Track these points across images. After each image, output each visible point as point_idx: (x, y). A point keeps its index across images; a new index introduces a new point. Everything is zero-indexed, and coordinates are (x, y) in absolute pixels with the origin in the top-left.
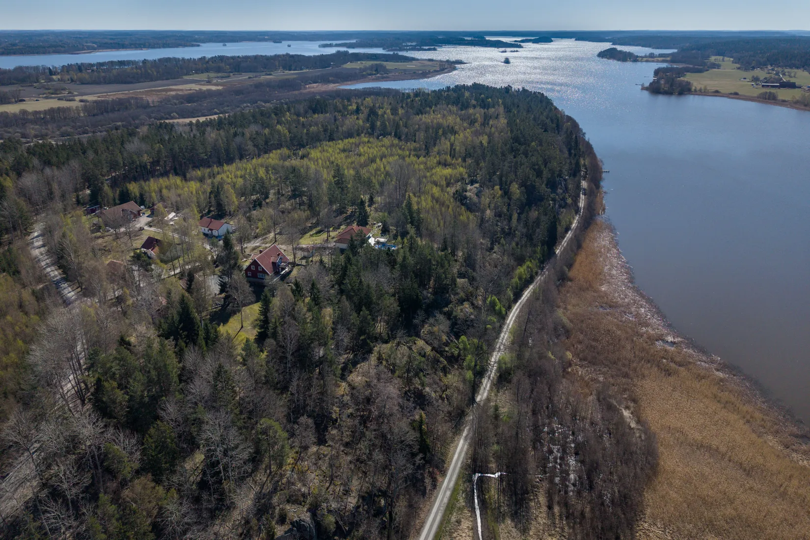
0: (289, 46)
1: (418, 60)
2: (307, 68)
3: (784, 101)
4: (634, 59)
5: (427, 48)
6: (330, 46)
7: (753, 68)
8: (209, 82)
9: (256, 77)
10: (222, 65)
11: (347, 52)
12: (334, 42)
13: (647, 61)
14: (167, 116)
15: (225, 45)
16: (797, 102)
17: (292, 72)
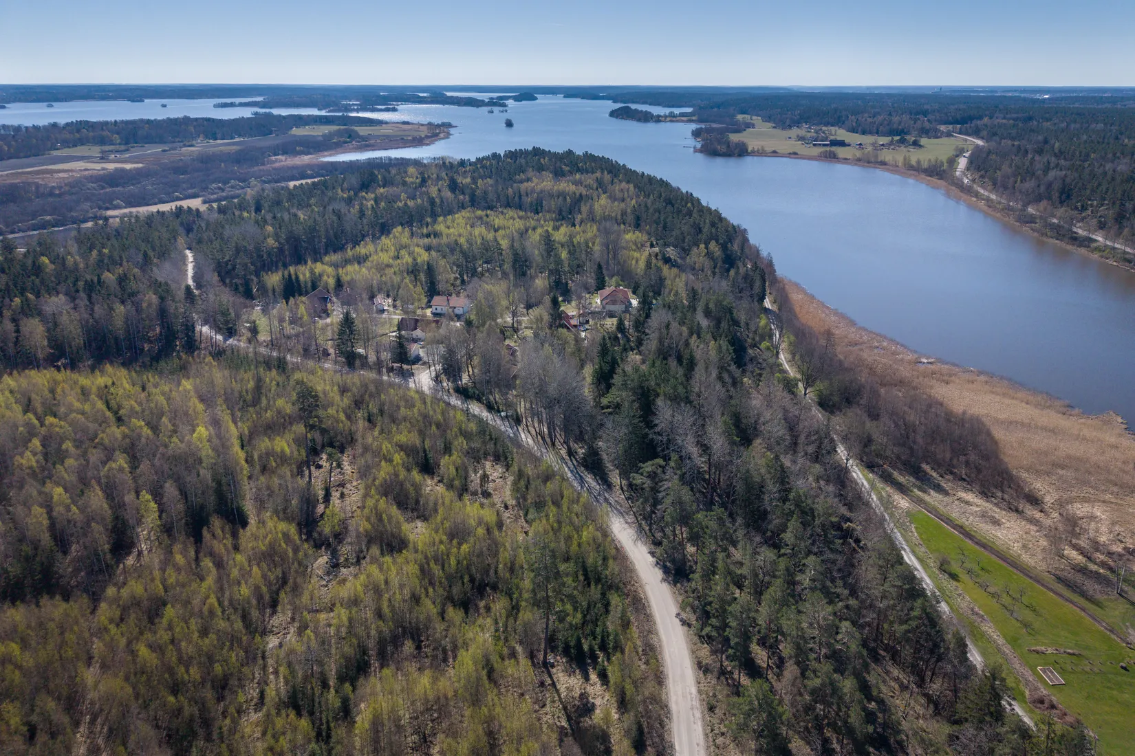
0: (164, 106)
1: (386, 123)
2: (240, 136)
3: (846, 159)
4: (658, 119)
5: (383, 107)
6: (232, 105)
7: (790, 127)
8: (103, 158)
9: (174, 149)
10: (106, 133)
11: (270, 115)
12: (237, 101)
13: (671, 121)
14: (108, 205)
15: (52, 106)
16: (859, 160)
17: (219, 141)
